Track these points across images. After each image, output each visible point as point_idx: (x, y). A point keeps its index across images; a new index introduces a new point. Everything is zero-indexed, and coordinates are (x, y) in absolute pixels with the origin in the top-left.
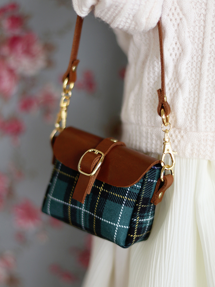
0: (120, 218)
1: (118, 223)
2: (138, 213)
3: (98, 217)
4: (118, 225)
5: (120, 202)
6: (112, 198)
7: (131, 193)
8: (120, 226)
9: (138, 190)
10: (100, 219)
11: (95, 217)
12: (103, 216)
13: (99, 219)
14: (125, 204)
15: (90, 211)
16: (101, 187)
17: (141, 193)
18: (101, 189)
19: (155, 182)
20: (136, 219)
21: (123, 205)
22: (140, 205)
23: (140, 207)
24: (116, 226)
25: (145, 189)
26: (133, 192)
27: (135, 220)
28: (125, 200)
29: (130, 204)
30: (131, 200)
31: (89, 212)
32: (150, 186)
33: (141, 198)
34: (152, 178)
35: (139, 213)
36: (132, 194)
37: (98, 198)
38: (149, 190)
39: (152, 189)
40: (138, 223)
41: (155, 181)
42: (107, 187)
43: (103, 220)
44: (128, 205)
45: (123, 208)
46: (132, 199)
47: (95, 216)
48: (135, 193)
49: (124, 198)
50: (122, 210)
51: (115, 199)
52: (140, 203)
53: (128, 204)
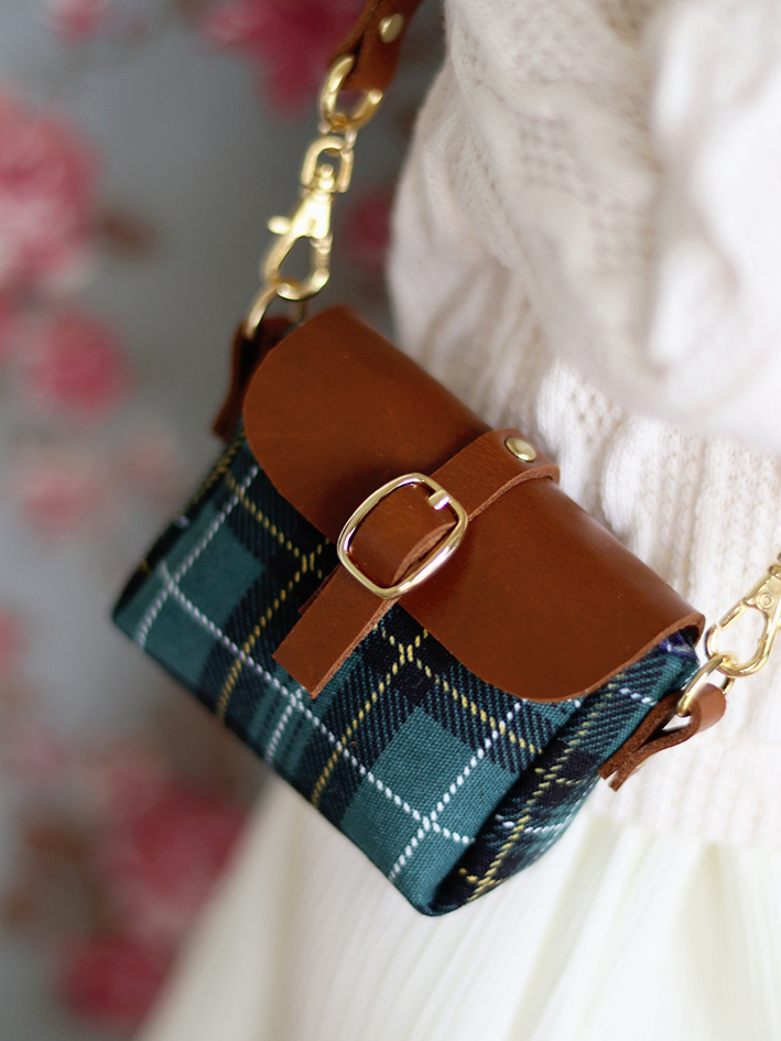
0: (447, 798)
1: (434, 816)
2: (530, 802)
3: (354, 761)
4: (429, 823)
5: (471, 735)
6: (443, 706)
7: (529, 714)
8: (437, 828)
9: (564, 711)
10: (363, 770)
11: (341, 756)
12: (377, 767)
13: (358, 769)
14: (490, 754)
15: (323, 721)
16: (410, 648)
17: (573, 733)
18: (407, 653)
19: (647, 704)
20: (515, 820)
21: (480, 753)
22: (549, 776)
23: (547, 784)
24: (420, 825)
25: (596, 719)
26: (538, 715)
27: (509, 824)
28: (495, 735)
29: (510, 756)
30: (518, 744)
31: (317, 721)
32: (623, 713)
33: (566, 751)
34: (641, 685)
35: (537, 805)
36: (531, 723)
37: (381, 686)
38: (611, 730)
39: (622, 726)
40: (515, 836)
41: (646, 700)
42: (433, 652)
43: (371, 777)
44: (501, 759)
45: (474, 762)
46: (526, 740)
47: (340, 747)
48: (548, 722)
49: (493, 724)
50: (467, 771)
51: (452, 715)
52: (554, 768)
53: (501, 753)
